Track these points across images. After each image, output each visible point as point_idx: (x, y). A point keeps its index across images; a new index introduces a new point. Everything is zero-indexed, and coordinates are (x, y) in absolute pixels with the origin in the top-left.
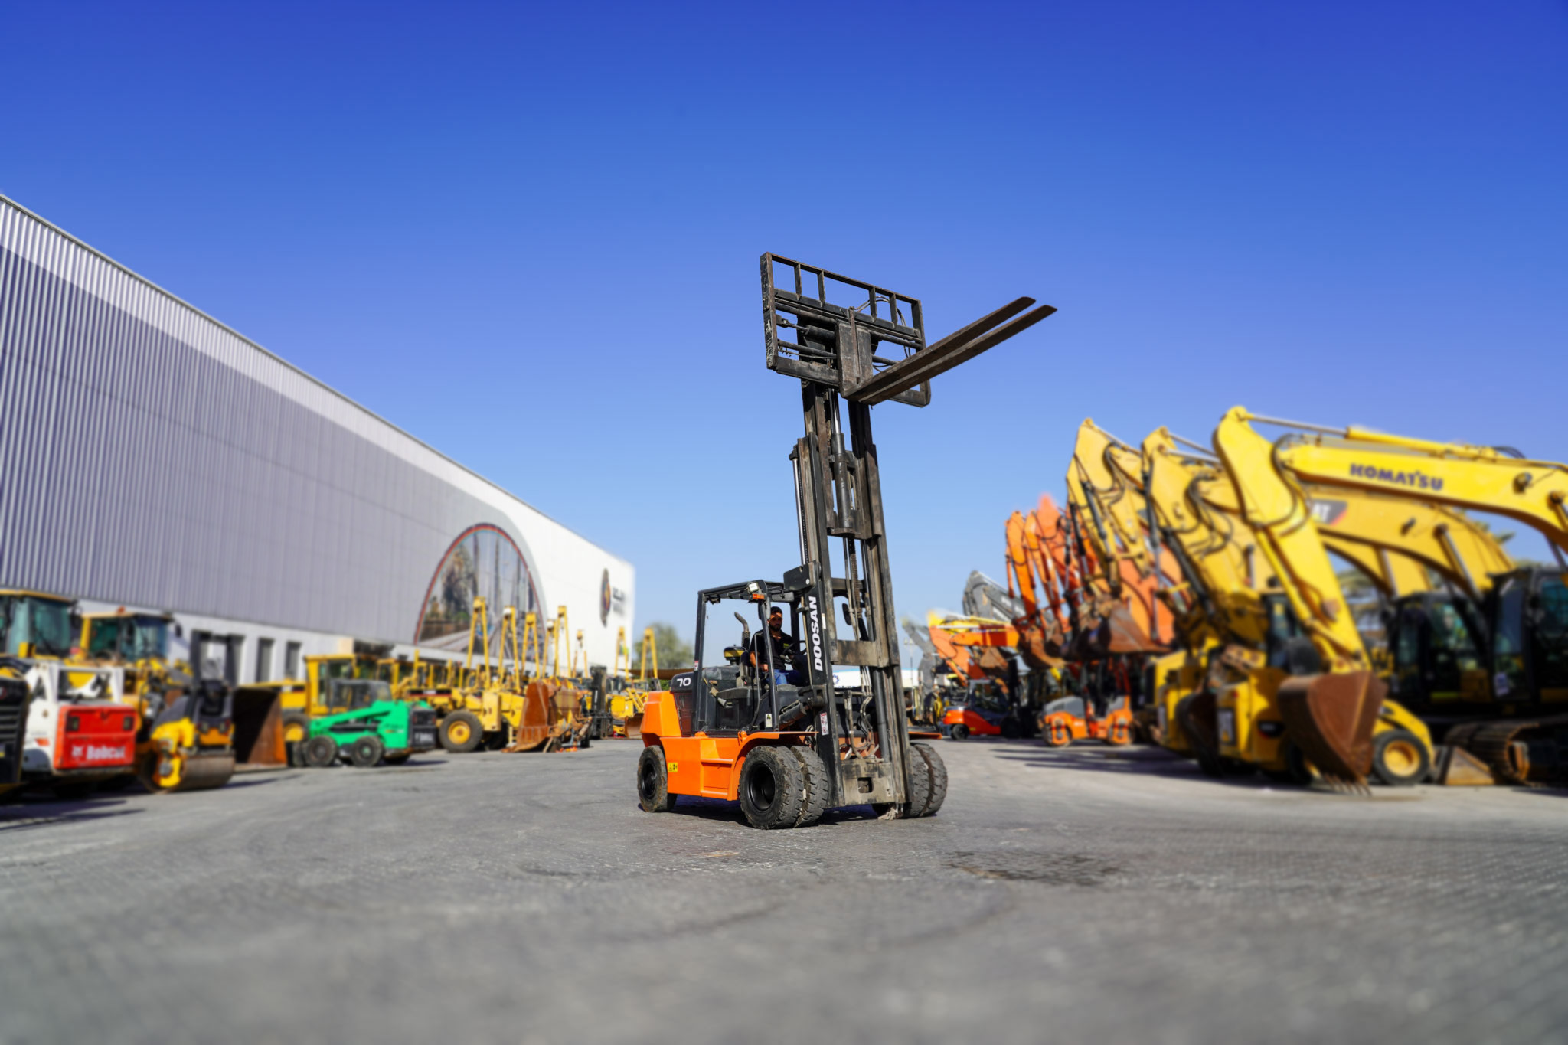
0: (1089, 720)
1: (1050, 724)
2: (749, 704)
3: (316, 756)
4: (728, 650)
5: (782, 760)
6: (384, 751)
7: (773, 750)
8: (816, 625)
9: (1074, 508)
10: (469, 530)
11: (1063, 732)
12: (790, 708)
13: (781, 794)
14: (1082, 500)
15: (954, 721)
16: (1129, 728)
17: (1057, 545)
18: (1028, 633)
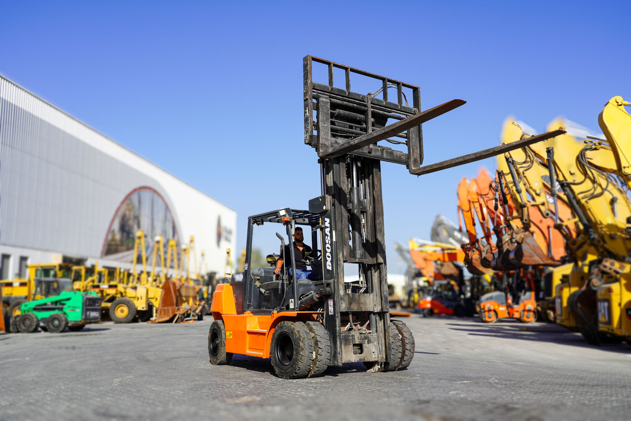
0: (509, 306)
1: (484, 308)
2: (280, 293)
3: (25, 326)
4: (269, 256)
5: (299, 332)
6: (67, 323)
7: (293, 324)
8: (329, 238)
9: (500, 174)
10: (135, 190)
11: (492, 313)
12: (307, 295)
13: (297, 356)
14: (506, 170)
15: (424, 306)
16: (534, 312)
17: (490, 199)
18: (471, 253)
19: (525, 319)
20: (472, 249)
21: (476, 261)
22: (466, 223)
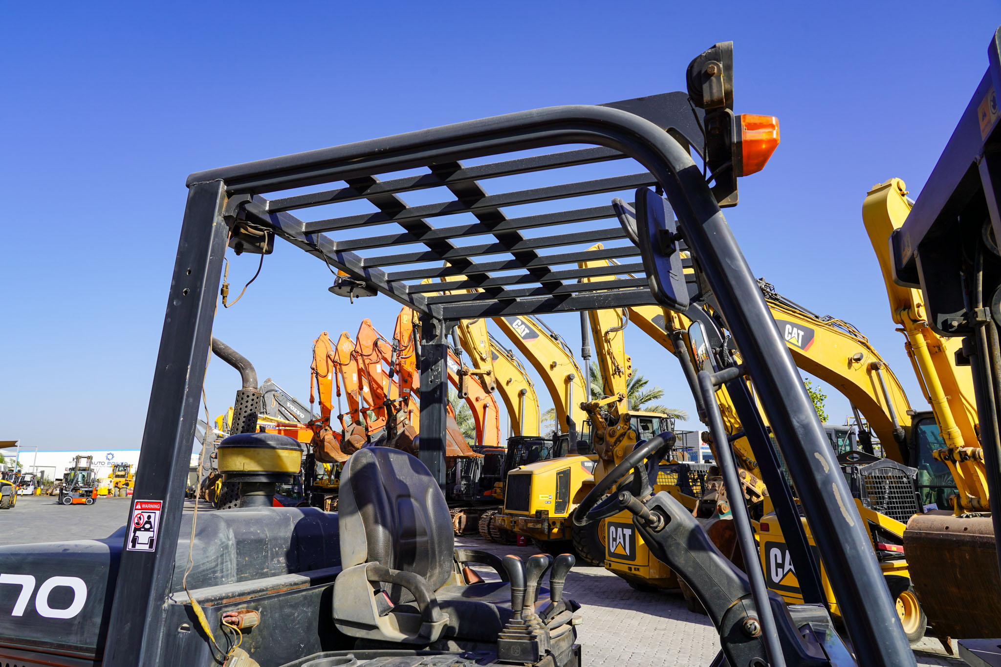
17: (373, 362)
18: (322, 433)
20: (325, 427)
21: (328, 444)
22: (321, 392)
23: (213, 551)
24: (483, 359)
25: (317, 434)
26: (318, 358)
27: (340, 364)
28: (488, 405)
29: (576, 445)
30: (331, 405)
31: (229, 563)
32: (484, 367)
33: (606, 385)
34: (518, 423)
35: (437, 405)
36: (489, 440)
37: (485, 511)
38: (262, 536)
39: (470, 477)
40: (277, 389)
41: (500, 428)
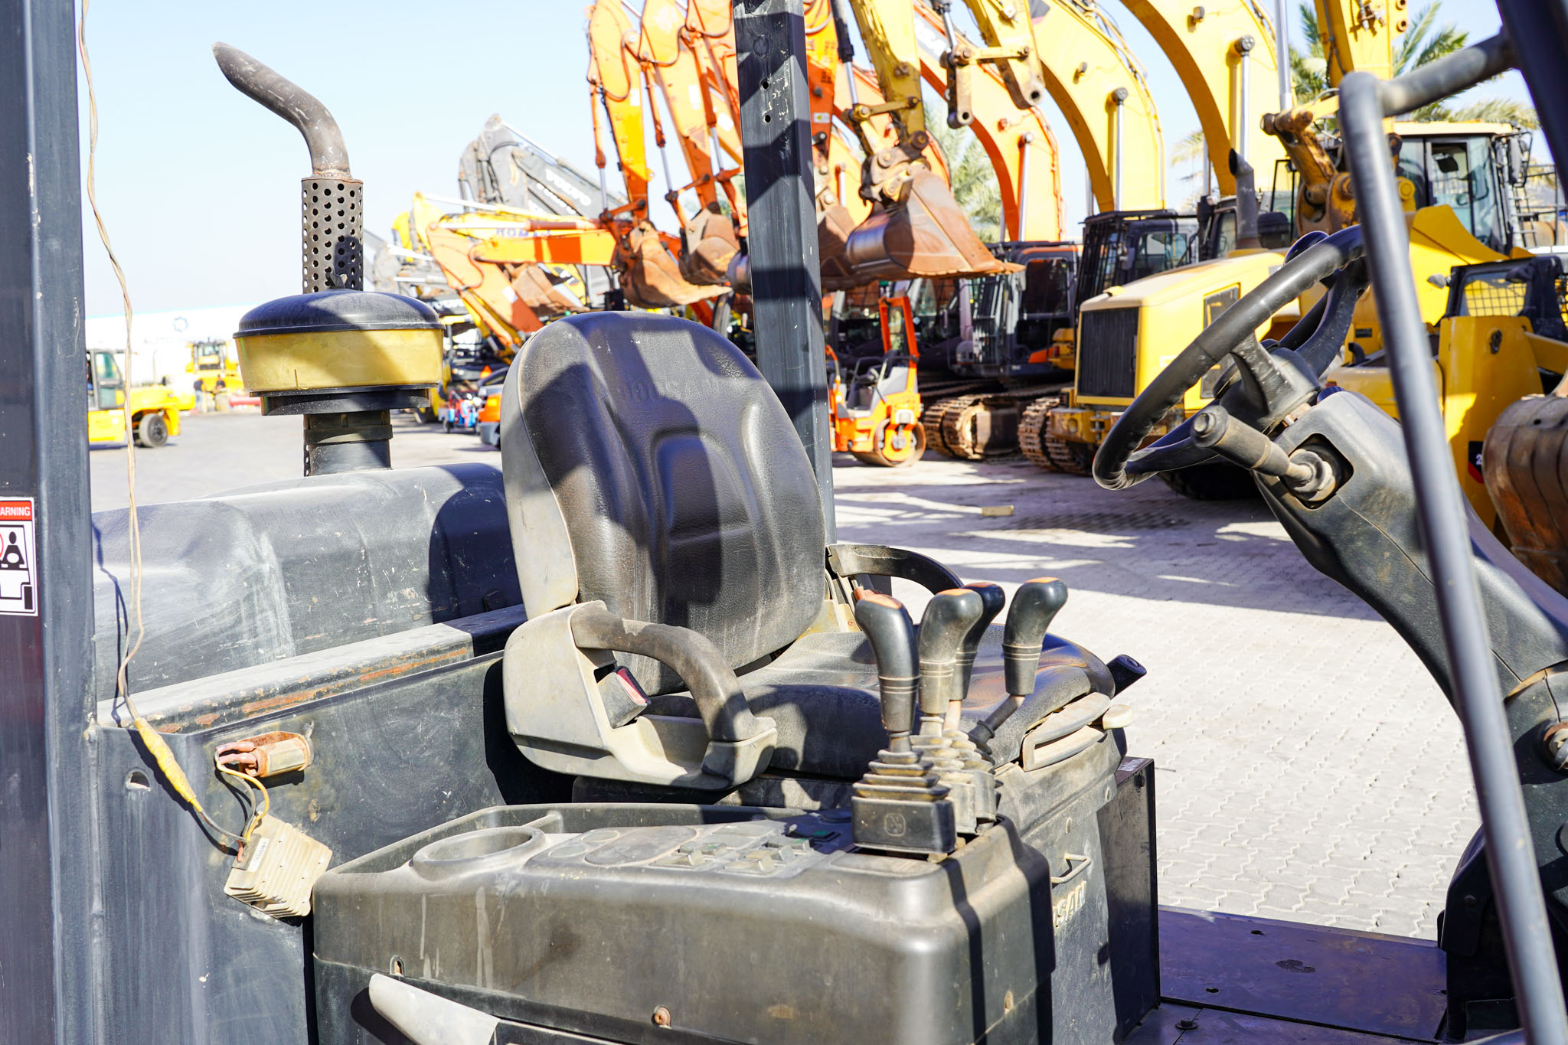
0: (836, 415)
16: (915, 430)
18: (635, 238)
19: (888, 453)
20: (639, 224)
21: (651, 264)
22: (619, 137)
23: (222, 590)
24: (1005, 19)
25: (622, 242)
26: (601, 54)
27: (655, 65)
28: (1029, 138)
29: (1254, 225)
30: (647, 169)
31: (270, 613)
32: (1010, 41)
33: (1335, 60)
34: (1108, 180)
35: (786, 182)
36: (1036, 227)
37: (1031, 400)
38: (349, 543)
39: (993, 320)
40: (517, 139)
41: (1062, 194)
